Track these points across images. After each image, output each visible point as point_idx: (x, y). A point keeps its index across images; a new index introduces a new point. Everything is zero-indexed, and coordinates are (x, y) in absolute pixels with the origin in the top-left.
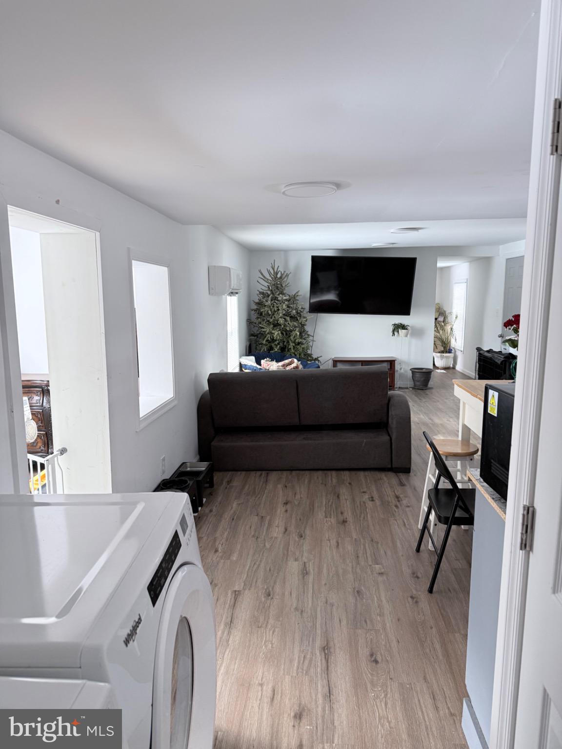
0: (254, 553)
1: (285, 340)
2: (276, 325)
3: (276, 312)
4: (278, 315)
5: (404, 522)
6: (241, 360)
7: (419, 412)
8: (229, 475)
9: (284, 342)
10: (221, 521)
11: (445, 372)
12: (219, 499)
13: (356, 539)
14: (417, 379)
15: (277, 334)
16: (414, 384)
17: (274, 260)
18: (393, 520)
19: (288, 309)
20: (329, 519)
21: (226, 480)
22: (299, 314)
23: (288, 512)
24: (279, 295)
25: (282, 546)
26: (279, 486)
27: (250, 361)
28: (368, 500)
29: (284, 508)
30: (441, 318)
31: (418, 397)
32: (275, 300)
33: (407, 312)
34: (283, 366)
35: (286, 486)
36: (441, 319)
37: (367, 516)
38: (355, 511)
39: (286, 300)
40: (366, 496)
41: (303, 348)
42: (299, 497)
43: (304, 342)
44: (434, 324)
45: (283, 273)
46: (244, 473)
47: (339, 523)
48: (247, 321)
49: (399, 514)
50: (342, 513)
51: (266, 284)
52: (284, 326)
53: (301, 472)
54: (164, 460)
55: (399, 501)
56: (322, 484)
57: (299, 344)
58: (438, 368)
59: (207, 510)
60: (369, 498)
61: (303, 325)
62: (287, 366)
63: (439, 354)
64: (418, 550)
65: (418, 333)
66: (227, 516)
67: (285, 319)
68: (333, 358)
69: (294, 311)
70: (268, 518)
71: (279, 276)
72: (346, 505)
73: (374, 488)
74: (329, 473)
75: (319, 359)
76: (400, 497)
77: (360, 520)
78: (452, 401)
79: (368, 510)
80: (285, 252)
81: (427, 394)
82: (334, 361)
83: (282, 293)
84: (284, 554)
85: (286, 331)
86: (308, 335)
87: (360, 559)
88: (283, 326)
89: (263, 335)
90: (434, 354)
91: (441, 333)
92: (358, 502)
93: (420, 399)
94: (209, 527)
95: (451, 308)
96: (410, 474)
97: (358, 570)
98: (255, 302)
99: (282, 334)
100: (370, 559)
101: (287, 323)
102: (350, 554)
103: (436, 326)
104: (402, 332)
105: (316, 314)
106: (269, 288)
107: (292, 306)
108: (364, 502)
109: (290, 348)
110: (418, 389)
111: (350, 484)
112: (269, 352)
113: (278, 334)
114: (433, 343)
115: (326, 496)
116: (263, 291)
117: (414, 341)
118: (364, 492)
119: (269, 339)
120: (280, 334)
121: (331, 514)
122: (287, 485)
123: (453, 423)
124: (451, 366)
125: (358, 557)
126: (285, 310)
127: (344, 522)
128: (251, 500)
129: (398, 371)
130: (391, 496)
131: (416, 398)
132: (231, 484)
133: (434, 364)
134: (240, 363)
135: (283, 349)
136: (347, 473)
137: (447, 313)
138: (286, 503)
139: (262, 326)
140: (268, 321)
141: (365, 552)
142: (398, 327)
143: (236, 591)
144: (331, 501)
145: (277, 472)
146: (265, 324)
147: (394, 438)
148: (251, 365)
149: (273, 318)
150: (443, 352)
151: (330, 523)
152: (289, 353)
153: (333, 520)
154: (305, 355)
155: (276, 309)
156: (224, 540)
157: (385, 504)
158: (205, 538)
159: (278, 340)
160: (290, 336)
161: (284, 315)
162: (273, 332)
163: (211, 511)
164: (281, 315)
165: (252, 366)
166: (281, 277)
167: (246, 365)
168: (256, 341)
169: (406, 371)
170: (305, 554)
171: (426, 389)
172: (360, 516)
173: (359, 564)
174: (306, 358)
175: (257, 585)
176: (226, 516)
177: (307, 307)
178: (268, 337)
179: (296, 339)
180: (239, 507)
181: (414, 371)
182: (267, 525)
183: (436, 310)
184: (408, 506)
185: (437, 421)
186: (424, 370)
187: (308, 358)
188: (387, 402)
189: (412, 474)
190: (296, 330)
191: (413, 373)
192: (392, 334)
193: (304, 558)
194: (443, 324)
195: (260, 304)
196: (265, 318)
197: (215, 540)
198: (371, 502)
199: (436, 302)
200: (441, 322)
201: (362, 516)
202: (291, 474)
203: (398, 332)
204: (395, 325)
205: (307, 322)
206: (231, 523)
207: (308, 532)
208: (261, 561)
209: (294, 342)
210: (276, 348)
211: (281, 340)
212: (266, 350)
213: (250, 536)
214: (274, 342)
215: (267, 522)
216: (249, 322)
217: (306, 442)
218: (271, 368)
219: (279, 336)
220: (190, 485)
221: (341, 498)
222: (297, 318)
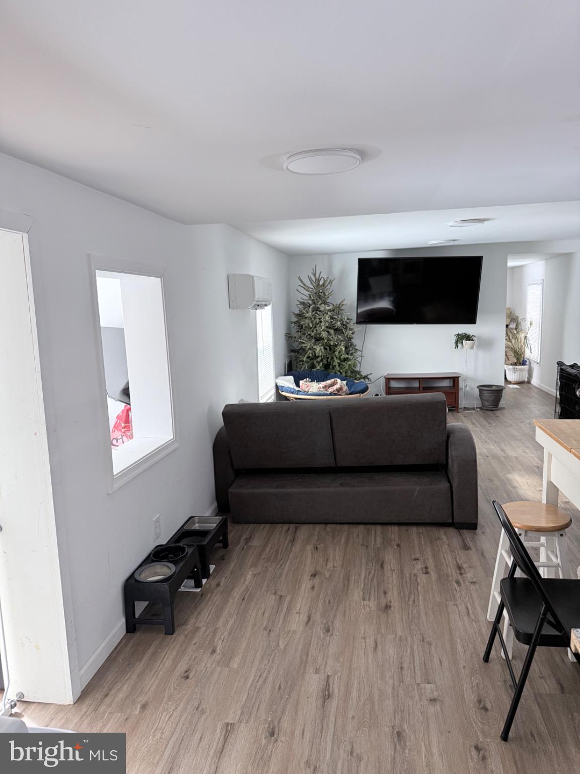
0: (262, 658)
1: (329, 356)
2: (318, 339)
3: (318, 324)
4: (320, 328)
5: (467, 609)
6: (277, 381)
7: (487, 440)
8: (249, 529)
9: (328, 358)
10: (228, 601)
11: (518, 387)
12: (233, 565)
13: (401, 637)
14: (485, 398)
15: (319, 349)
16: (482, 403)
17: (316, 265)
18: (453, 605)
19: (332, 321)
20: (368, 602)
21: (245, 537)
22: (345, 326)
23: (315, 589)
24: (320, 305)
25: (300, 647)
26: (309, 548)
27: (288, 382)
28: (420, 571)
29: (311, 582)
30: (513, 324)
31: (487, 421)
32: (317, 310)
33: (472, 320)
34: (325, 387)
35: (317, 548)
36: (513, 326)
37: (418, 598)
38: (403, 588)
39: (330, 310)
40: (419, 566)
41: (349, 365)
42: (332, 565)
43: (351, 358)
44: (505, 332)
45: (326, 279)
46: (268, 526)
47: (380, 610)
48: (286, 335)
49: (461, 595)
50: (385, 593)
51: (307, 293)
52: (328, 340)
53: (338, 527)
54: (158, 521)
55: (461, 574)
56: (363, 545)
57: (346, 360)
58: (510, 383)
59: (213, 583)
60: (422, 568)
61: (350, 339)
62: (329, 387)
63: (511, 367)
64: (486, 659)
65: (486, 344)
66: (237, 593)
67: (328, 332)
68: (385, 374)
69: (339, 323)
70: (289, 598)
71: (321, 283)
72: (392, 579)
73: (429, 553)
74: (372, 528)
75: (369, 377)
76: (462, 568)
77: (409, 605)
78: (528, 425)
79: (419, 587)
80: (328, 255)
81: (498, 417)
82: (386, 379)
83: (325, 303)
84: (301, 661)
85: (330, 346)
86: (356, 350)
87: (405, 672)
88: (326, 340)
89: (303, 350)
90: (506, 366)
91: (513, 342)
92: (407, 575)
93: (490, 423)
94: (211, 611)
95: (525, 312)
96: (477, 530)
97: (401, 693)
98: (295, 314)
99: (325, 349)
100: (418, 673)
101: (330, 337)
102: (391, 662)
103: (507, 334)
104: (467, 343)
105: (365, 325)
106: (310, 297)
107: (336, 317)
108: (415, 575)
109: (335, 365)
110: (487, 410)
111: (398, 546)
112: (311, 371)
113: (321, 349)
114: (504, 353)
115: (367, 564)
116: (303, 301)
117: (481, 354)
118: (416, 559)
119: (311, 355)
120: (323, 350)
121: (370, 595)
122: (318, 546)
123: (531, 455)
124: (526, 380)
125: (402, 668)
126: (328, 322)
127: (387, 607)
128: (270, 569)
129: (462, 388)
130: (451, 566)
131: (485, 421)
132: (250, 544)
133: (506, 378)
134: (276, 385)
135: (327, 366)
136: (395, 529)
137: (519, 319)
138: (314, 575)
139: (302, 341)
140: (310, 335)
141: (412, 661)
142: (462, 338)
143: (227, 724)
144: (372, 572)
145: (308, 525)
146: (305, 339)
147: (455, 485)
148: (288, 387)
149: (315, 331)
150: (515, 364)
151: (368, 609)
152: (334, 371)
153: (372, 604)
154: (352, 372)
155: (318, 321)
156: (226, 634)
157: (443, 578)
158: (203, 629)
159: (321, 357)
160: (334, 352)
161: (327, 327)
162: (315, 347)
163: (218, 585)
164: (323, 327)
165: (290, 388)
166: (323, 285)
167: (282, 387)
168: (297, 358)
169: (472, 389)
170: (330, 662)
171: (496, 410)
172: (409, 599)
173: (403, 682)
174: (352, 376)
175: (259, 715)
176: (235, 594)
177: (354, 317)
178: (310, 353)
179: (342, 355)
180: (254, 580)
181: (483, 388)
182: (284, 610)
183: (507, 315)
184: (473, 583)
185: (511, 453)
186: (494, 388)
187: (356, 375)
188: (445, 438)
189: (479, 531)
190: (341, 344)
191: (481, 391)
192: (454, 346)
193: (328, 669)
194: (515, 332)
195: (300, 315)
196: (306, 332)
197: (215, 632)
198: (424, 575)
199: (507, 306)
200: (512, 329)
201: (412, 599)
202: (325, 529)
203: (462, 343)
204: (458, 335)
205: (353, 335)
206: (241, 604)
207: (337, 624)
208: (269, 672)
209: (340, 358)
210: (319, 365)
211: (324, 356)
212: (307, 368)
213: (261, 629)
214: (316, 359)
215: (286, 605)
216: (289, 337)
217: (342, 489)
218: (311, 390)
219: (322, 352)
220: (189, 555)
221: (385, 568)
222: (342, 330)
